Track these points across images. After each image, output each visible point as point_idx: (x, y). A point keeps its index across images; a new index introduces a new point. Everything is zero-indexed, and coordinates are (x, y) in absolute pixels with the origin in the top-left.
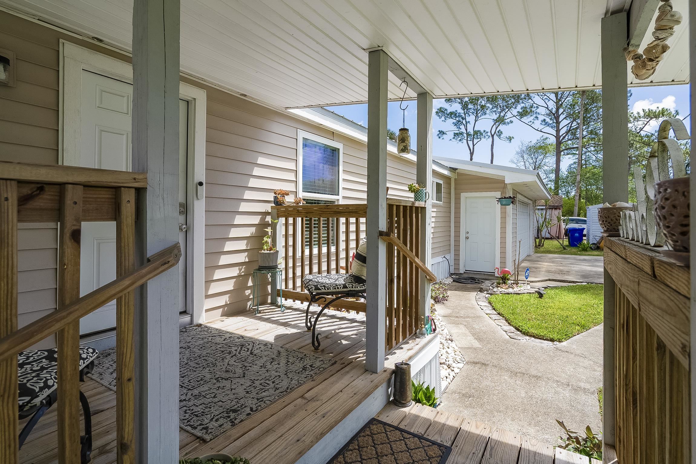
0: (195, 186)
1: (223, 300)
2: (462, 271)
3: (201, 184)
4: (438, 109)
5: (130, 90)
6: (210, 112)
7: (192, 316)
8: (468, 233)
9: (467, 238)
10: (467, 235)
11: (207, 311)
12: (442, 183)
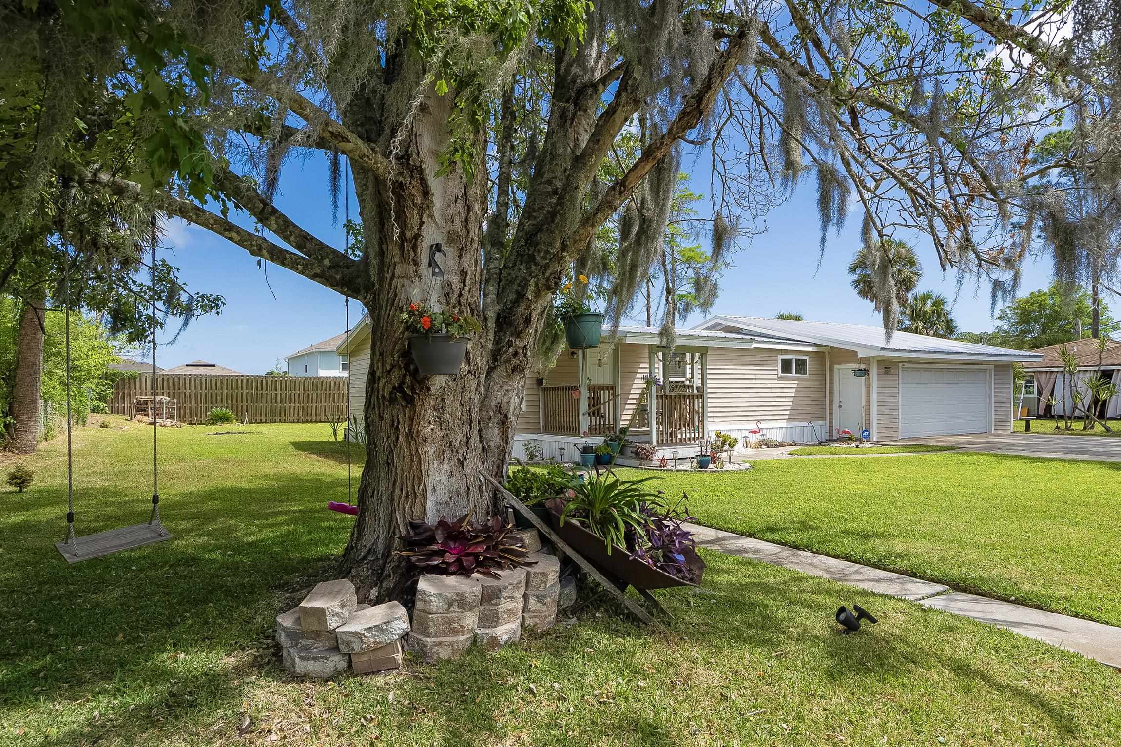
2: (835, 437)
8: (841, 402)
9: (840, 407)
10: (840, 404)
12: (807, 358)
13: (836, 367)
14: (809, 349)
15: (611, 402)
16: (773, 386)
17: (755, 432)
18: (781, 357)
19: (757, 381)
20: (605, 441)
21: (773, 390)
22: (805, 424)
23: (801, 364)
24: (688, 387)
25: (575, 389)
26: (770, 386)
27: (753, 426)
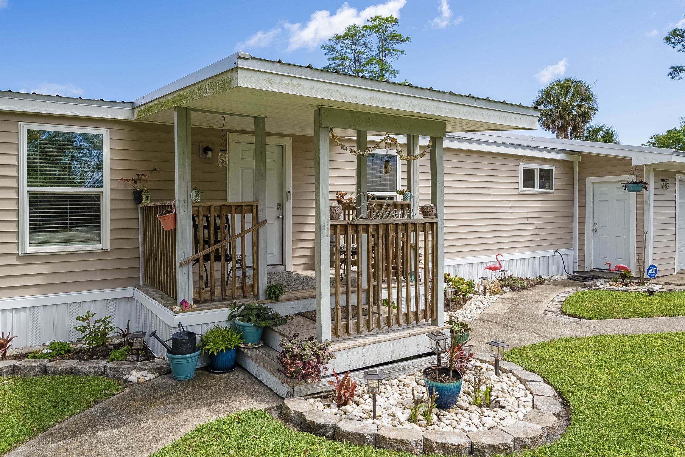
0: (286, 193)
1: (303, 261)
2: (587, 269)
3: (289, 192)
4: (670, 33)
5: (253, 147)
6: (294, 150)
7: (285, 266)
8: (596, 224)
9: (595, 230)
10: (595, 227)
11: (294, 265)
12: (552, 167)
13: (589, 181)
14: (558, 156)
15: (249, 237)
16: (513, 204)
17: (493, 269)
18: (524, 165)
19: (494, 198)
20: (232, 317)
21: (513, 210)
22: (550, 253)
23: (546, 175)
24: (402, 206)
25: (169, 209)
26: (509, 204)
27: (490, 259)
